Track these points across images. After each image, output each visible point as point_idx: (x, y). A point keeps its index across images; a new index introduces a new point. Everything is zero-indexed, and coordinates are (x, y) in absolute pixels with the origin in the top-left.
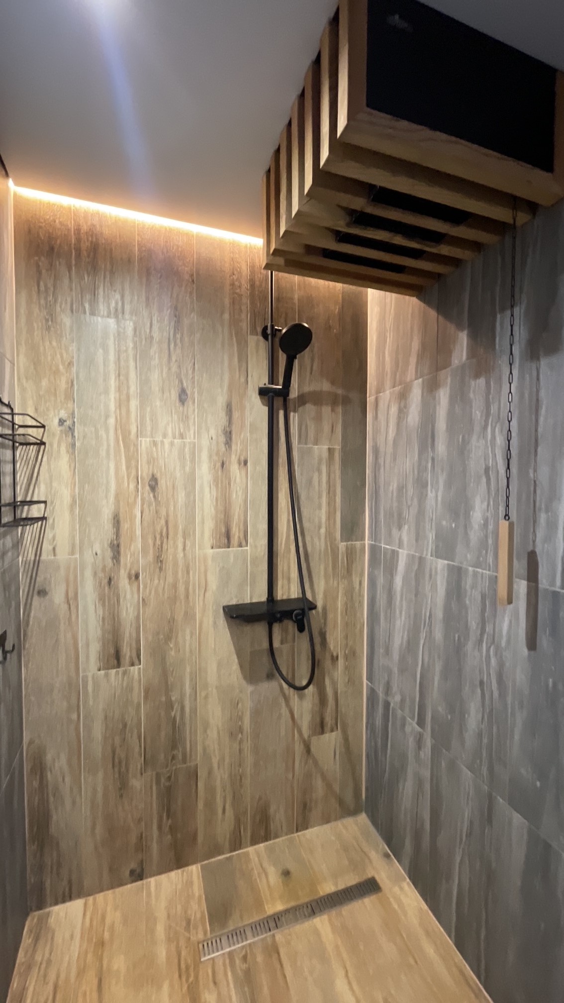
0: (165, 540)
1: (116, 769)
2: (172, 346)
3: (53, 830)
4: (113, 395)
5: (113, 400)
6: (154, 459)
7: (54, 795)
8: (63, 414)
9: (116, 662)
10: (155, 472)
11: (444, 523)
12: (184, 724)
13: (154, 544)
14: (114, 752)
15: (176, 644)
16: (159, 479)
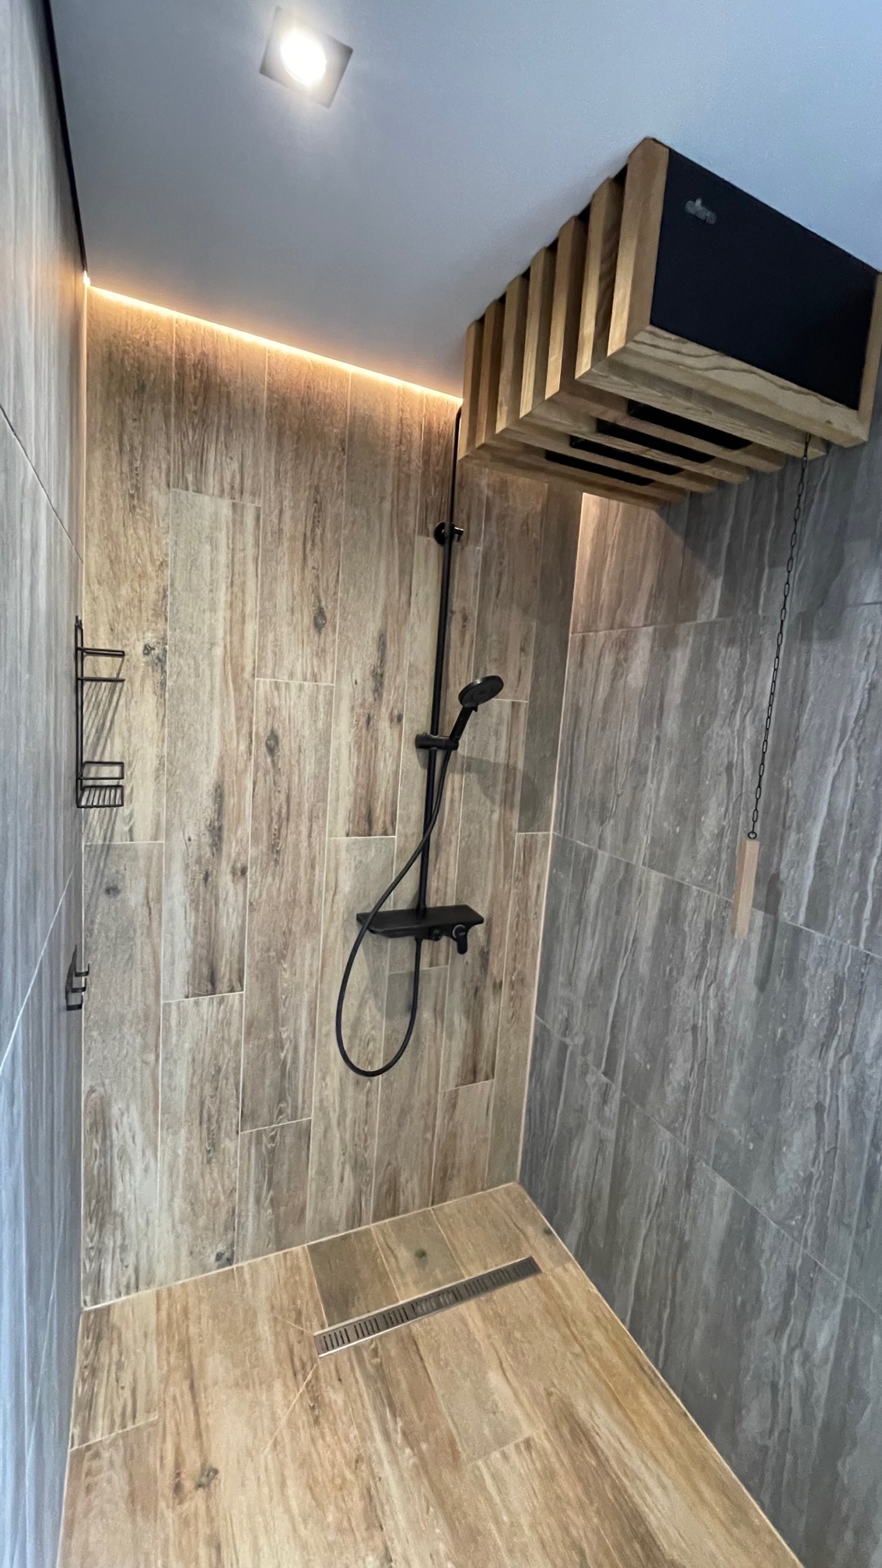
0: (284, 823)
1: (205, 1126)
2: (309, 545)
3: (117, 1204)
4: (222, 613)
5: (221, 620)
6: (275, 709)
7: (120, 1158)
8: (150, 638)
9: (210, 987)
10: (276, 726)
11: (666, 824)
12: (297, 1069)
13: (270, 828)
14: (202, 1104)
15: (292, 964)
16: (281, 737)
